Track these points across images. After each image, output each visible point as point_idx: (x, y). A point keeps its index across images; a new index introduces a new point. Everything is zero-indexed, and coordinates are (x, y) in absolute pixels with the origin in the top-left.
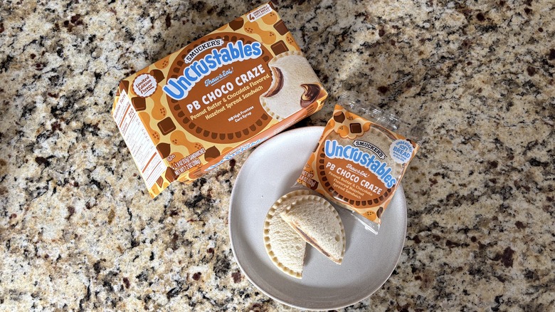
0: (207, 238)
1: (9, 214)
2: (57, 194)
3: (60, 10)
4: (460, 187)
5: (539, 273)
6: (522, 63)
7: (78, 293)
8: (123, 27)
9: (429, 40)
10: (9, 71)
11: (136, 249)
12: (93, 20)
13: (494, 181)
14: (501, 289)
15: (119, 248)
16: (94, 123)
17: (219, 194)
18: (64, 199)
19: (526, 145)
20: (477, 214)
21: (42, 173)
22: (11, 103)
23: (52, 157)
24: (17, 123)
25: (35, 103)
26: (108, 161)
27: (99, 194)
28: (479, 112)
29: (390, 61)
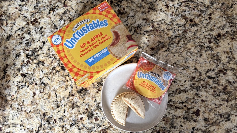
0: (85, 104)
1: (11, 95)
2: (29, 87)
3: (29, 17)
4: (181, 86)
5: (209, 119)
6: (206, 39)
7: (37, 124)
8: (53, 24)
9: (171, 29)
10: (10, 40)
11: (59, 108)
12: (42, 21)
13: (194, 84)
14: (195, 125)
15: (52, 108)
16: (43, 61)
17: (89, 88)
18: (32, 89)
19: (206, 71)
20: (187, 96)
21: (23, 80)
22: (11, 53)
23: (27, 73)
24: (13, 61)
25: (20, 53)
26: (48, 75)
27: (45, 88)
28: (189, 58)
29: (155, 38)
